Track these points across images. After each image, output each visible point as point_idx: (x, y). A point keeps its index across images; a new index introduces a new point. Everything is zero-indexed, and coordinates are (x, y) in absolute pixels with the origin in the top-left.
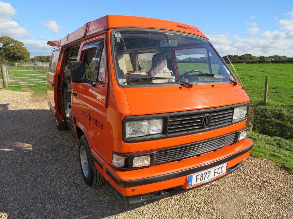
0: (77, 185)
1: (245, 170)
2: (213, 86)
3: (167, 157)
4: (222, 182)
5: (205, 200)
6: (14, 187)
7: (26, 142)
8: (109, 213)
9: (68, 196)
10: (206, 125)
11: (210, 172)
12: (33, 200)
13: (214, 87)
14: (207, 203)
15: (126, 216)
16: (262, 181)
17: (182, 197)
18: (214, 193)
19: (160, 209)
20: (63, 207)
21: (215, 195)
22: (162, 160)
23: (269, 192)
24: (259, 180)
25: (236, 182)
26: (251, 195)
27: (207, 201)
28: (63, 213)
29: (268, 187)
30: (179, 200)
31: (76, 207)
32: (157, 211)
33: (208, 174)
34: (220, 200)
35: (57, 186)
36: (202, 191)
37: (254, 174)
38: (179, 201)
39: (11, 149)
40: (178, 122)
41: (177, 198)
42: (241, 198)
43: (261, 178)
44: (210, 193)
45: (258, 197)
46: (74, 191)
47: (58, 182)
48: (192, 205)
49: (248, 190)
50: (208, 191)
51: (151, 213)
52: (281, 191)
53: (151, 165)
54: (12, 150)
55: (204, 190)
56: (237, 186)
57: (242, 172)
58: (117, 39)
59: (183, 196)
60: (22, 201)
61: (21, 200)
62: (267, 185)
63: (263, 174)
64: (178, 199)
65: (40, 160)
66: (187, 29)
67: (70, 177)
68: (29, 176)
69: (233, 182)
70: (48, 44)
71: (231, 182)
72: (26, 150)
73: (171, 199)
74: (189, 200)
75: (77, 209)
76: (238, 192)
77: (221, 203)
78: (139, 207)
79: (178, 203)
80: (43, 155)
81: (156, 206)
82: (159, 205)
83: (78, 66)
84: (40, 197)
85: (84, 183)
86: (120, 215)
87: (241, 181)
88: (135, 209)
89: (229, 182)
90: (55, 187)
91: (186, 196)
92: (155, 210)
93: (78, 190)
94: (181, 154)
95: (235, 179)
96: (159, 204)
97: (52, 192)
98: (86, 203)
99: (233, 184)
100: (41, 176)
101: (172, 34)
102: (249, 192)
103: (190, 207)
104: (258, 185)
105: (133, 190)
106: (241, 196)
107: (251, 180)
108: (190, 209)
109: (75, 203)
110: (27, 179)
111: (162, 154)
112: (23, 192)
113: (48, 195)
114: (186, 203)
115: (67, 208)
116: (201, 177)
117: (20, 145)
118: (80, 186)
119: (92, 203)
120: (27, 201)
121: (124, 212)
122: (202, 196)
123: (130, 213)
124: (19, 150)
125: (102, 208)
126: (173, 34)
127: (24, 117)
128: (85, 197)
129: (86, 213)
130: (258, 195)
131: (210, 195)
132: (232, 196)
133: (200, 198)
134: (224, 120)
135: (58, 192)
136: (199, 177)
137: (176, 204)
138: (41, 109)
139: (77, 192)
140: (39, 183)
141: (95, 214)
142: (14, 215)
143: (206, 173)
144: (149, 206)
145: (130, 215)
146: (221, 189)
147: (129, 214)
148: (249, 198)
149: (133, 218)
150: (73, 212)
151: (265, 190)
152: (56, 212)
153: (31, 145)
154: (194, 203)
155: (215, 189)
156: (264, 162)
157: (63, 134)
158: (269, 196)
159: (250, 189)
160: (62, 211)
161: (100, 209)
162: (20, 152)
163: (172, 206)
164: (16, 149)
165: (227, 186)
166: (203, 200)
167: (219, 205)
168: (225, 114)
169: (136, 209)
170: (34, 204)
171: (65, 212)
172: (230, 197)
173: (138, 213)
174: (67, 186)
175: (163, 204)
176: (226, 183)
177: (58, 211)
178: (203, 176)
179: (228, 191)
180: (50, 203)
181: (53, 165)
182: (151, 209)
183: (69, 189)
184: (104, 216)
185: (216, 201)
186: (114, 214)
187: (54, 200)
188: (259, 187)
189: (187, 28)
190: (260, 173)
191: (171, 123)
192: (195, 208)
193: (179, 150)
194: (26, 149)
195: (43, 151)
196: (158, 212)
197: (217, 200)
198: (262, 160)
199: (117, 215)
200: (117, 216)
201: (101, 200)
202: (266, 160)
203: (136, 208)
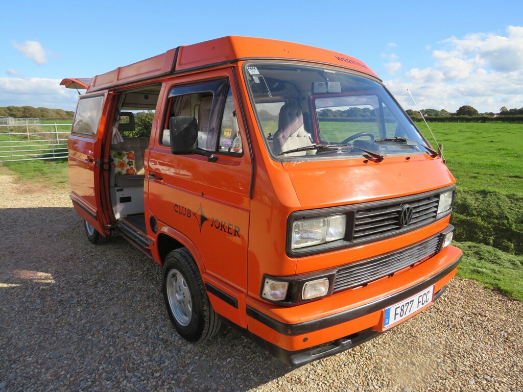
0: (165, 341)
2: (408, 158)
3: (350, 280)
5: (394, 351)
6: (45, 354)
7: (37, 269)
8: (241, 386)
9: (156, 362)
10: (406, 224)
11: (413, 301)
12: (91, 375)
13: (410, 160)
14: (400, 355)
15: (272, 389)
16: (472, 313)
19: (326, 371)
20: (154, 383)
21: (407, 341)
22: (343, 285)
23: (489, 331)
24: (467, 313)
25: (434, 318)
26: (462, 336)
27: (398, 352)
29: (485, 323)
30: (353, 354)
31: (178, 381)
32: (323, 375)
33: (410, 305)
34: (418, 349)
35: (129, 347)
37: (457, 303)
38: (354, 356)
39: (12, 283)
40: (368, 220)
42: (449, 343)
43: (469, 308)
44: (398, 338)
45: (474, 339)
46: (164, 353)
47: (127, 340)
48: (377, 361)
49: (456, 330)
50: (395, 336)
51: (313, 379)
52: (505, 328)
53: (330, 293)
54: (13, 285)
56: (437, 325)
58: (254, 78)
60: (72, 379)
61: (68, 376)
62: (481, 319)
63: (469, 302)
64: (351, 353)
65: (78, 301)
66: (351, 63)
67: (146, 328)
69: (428, 318)
70: (61, 84)
71: (425, 318)
72: (43, 284)
75: (181, 385)
76: (441, 333)
77: (421, 354)
78: (290, 372)
79: (353, 359)
80: (81, 291)
81: (319, 368)
82: (322, 365)
83: (185, 126)
84: (103, 369)
85: (177, 338)
86: (262, 387)
87: (440, 316)
88: (284, 375)
89: (421, 318)
91: (362, 346)
92: (318, 374)
93: (170, 350)
97: (122, 358)
98: (193, 373)
99: (430, 321)
100: (90, 330)
101: (333, 72)
102: (459, 333)
103: (374, 365)
104: (469, 320)
105: (306, 340)
106: (449, 340)
107: (455, 314)
108: (375, 367)
109: (174, 374)
110: (66, 338)
111: (344, 275)
112: (66, 362)
113: (118, 364)
114: (366, 358)
115: (163, 385)
116: (402, 310)
117: (26, 274)
118: (171, 343)
119: (205, 372)
120: (81, 379)
121: (266, 382)
122: (387, 345)
123: (278, 383)
124: (28, 285)
125: (225, 378)
126: (335, 72)
127: (15, 222)
128: (189, 362)
130: (474, 336)
131: (399, 342)
132: (434, 341)
133: (385, 348)
134: (426, 215)
135: (134, 357)
136: (399, 311)
137: (351, 361)
138: (44, 206)
139: (169, 354)
140: (90, 343)
141: (217, 390)
144: (307, 369)
145: (280, 386)
146: (413, 331)
147: (277, 385)
148: (461, 342)
149: (287, 390)
150: (176, 390)
151: (482, 327)
153: (50, 275)
154: (379, 358)
155: (404, 331)
156: (465, 284)
157: (104, 251)
158: (491, 337)
159: (458, 327)
160: (156, 389)
161: (223, 381)
162: (32, 288)
163: (345, 365)
164: (21, 283)
165: (421, 325)
166: (392, 351)
167: (419, 357)
168: (428, 204)
169: (286, 375)
170: (97, 383)
172: (432, 343)
173: (291, 382)
174: (148, 345)
175: (328, 363)
176: (417, 320)
178: (404, 309)
179: (425, 333)
180: (126, 377)
181: (106, 308)
182: (311, 373)
183: (154, 350)
185: (412, 352)
186: (251, 387)
187: (133, 372)
188: (471, 323)
189: (351, 61)
190: (465, 301)
191: (359, 221)
192: (382, 365)
193: (368, 267)
195: (76, 283)
196: (324, 377)
197: (413, 349)
198: (461, 280)
199: (256, 388)
200: (257, 391)
201: (218, 365)
202: (466, 279)
203: (286, 373)
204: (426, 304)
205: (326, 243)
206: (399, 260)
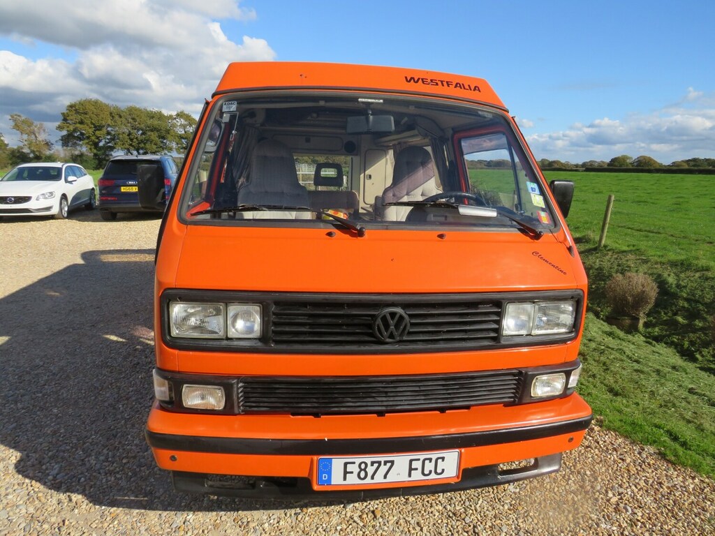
1: (607, 492)
2: (441, 236)
3: (273, 400)
4: (506, 507)
6: (71, 410)
8: (183, 504)
10: (391, 336)
11: (392, 462)
12: (79, 441)
13: (445, 238)
15: (208, 520)
17: (365, 516)
18: (455, 531)
19: (292, 528)
20: (112, 469)
22: (261, 405)
25: (549, 519)
28: (104, 480)
30: (354, 522)
31: (135, 474)
33: (383, 469)
36: (431, 515)
37: (627, 511)
38: (350, 525)
39: (122, 337)
40: (301, 319)
41: (352, 514)
43: (641, 527)
50: (445, 521)
53: (228, 411)
54: (121, 340)
55: (437, 514)
56: (540, 530)
57: (590, 498)
58: (225, 115)
59: (370, 514)
60: (61, 439)
61: (62, 435)
63: (657, 518)
64: (352, 519)
66: (437, 84)
68: (108, 395)
71: (531, 514)
72: (142, 344)
73: (335, 513)
74: (377, 528)
75: (132, 479)
79: (345, 527)
81: (289, 520)
82: (297, 519)
83: (149, 176)
84: (93, 439)
86: (200, 514)
87: (567, 519)
88: (238, 511)
90: (133, 425)
91: (378, 516)
92: (278, 527)
94: (315, 400)
95: (554, 509)
96: (300, 517)
99: (536, 521)
100: (127, 399)
101: (377, 101)
105: (173, 458)
109: (140, 466)
110: (102, 400)
111: (259, 390)
112: (76, 422)
113: (108, 439)
115: (118, 472)
116: (361, 470)
117: (141, 332)
120: (68, 441)
121: (212, 511)
123: (221, 517)
124: (132, 342)
126: (382, 101)
129: (143, 491)
133: (409, 531)
134: (465, 331)
136: (353, 468)
137: (339, 528)
140: (114, 411)
141: (155, 498)
142: (29, 461)
143: (379, 463)
144: (273, 515)
145: (218, 521)
150: (123, 483)
152: (94, 474)
156: (692, 486)
160: (106, 474)
162: (130, 346)
163: (324, 531)
164: (128, 339)
165: (511, 522)
168: (467, 314)
170: (74, 449)
171: (109, 478)
175: (307, 518)
177: (99, 473)
178: (367, 470)
180: (99, 453)
182: (271, 521)
184: (168, 509)
186: (190, 509)
187: (110, 451)
189: (442, 82)
190: (649, 513)
191: (281, 318)
193: (306, 388)
194: (144, 342)
198: (693, 478)
199: (194, 512)
200: (191, 516)
202: (707, 480)
203: (243, 510)
204: (433, 476)
205: (228, 339)
206: (386, 392)
